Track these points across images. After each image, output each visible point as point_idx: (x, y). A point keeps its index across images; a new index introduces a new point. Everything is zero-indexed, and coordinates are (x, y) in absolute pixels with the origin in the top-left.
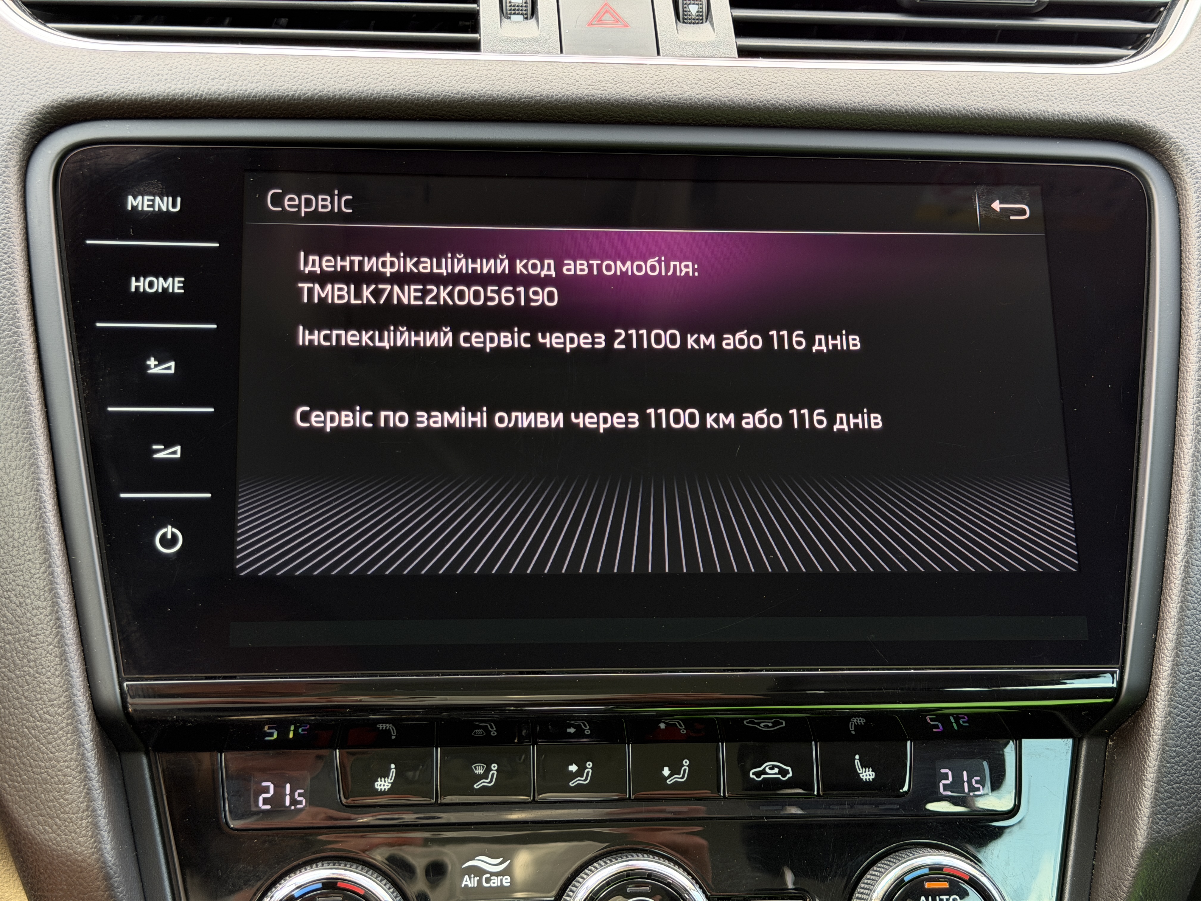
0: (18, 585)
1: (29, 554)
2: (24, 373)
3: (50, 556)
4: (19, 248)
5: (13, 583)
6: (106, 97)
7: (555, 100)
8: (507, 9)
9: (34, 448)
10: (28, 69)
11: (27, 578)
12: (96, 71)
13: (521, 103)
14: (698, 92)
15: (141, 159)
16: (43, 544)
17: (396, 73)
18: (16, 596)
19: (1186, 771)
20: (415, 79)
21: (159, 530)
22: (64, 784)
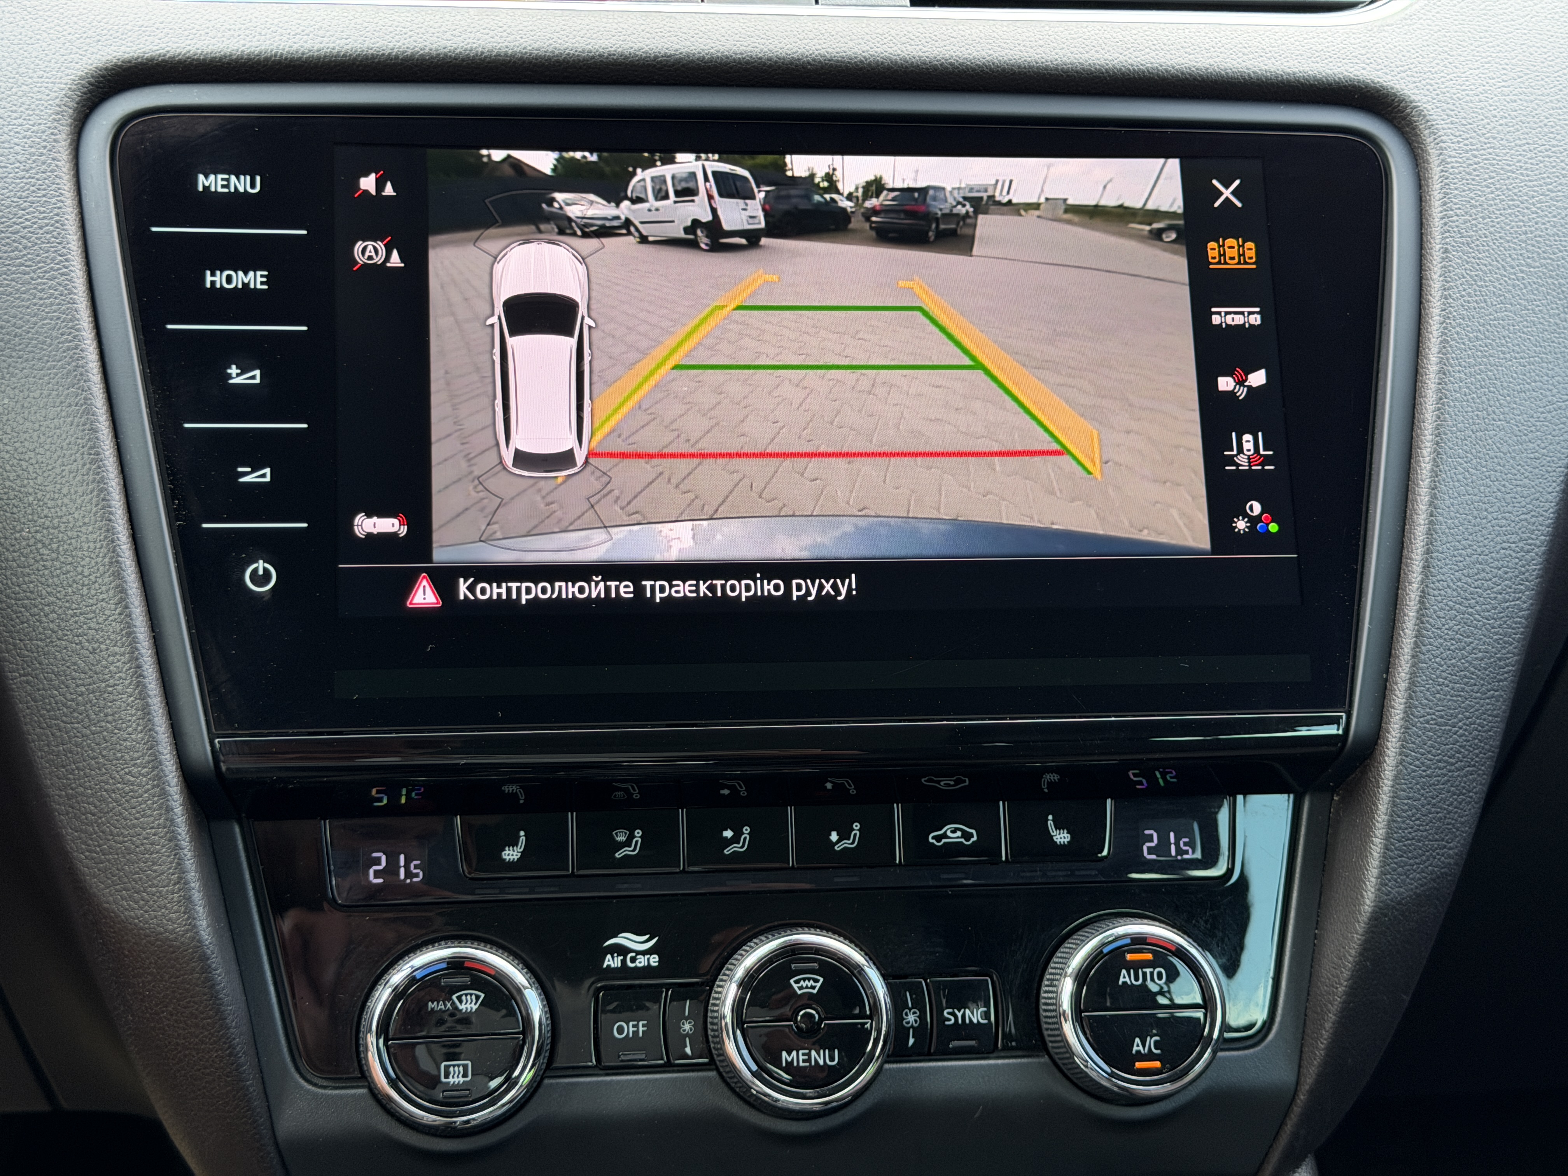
0: (90, 628)
1: (101, 593)
2: (88, 384)
3: (127, 594)
4: (75, 238)
5: (85, 626)
6: (170, 57)
9: (103, 471)
10: (75, 23)
11: (101, 620)
12: (156, 26)
13: (657, 62)
15: (213, 130)
16: (118, 582)
17: (510, 27)
18: (88, 641)
19: (1419, 826)
20: (532, 33)
21: (249, 566)
22: (151, 854)
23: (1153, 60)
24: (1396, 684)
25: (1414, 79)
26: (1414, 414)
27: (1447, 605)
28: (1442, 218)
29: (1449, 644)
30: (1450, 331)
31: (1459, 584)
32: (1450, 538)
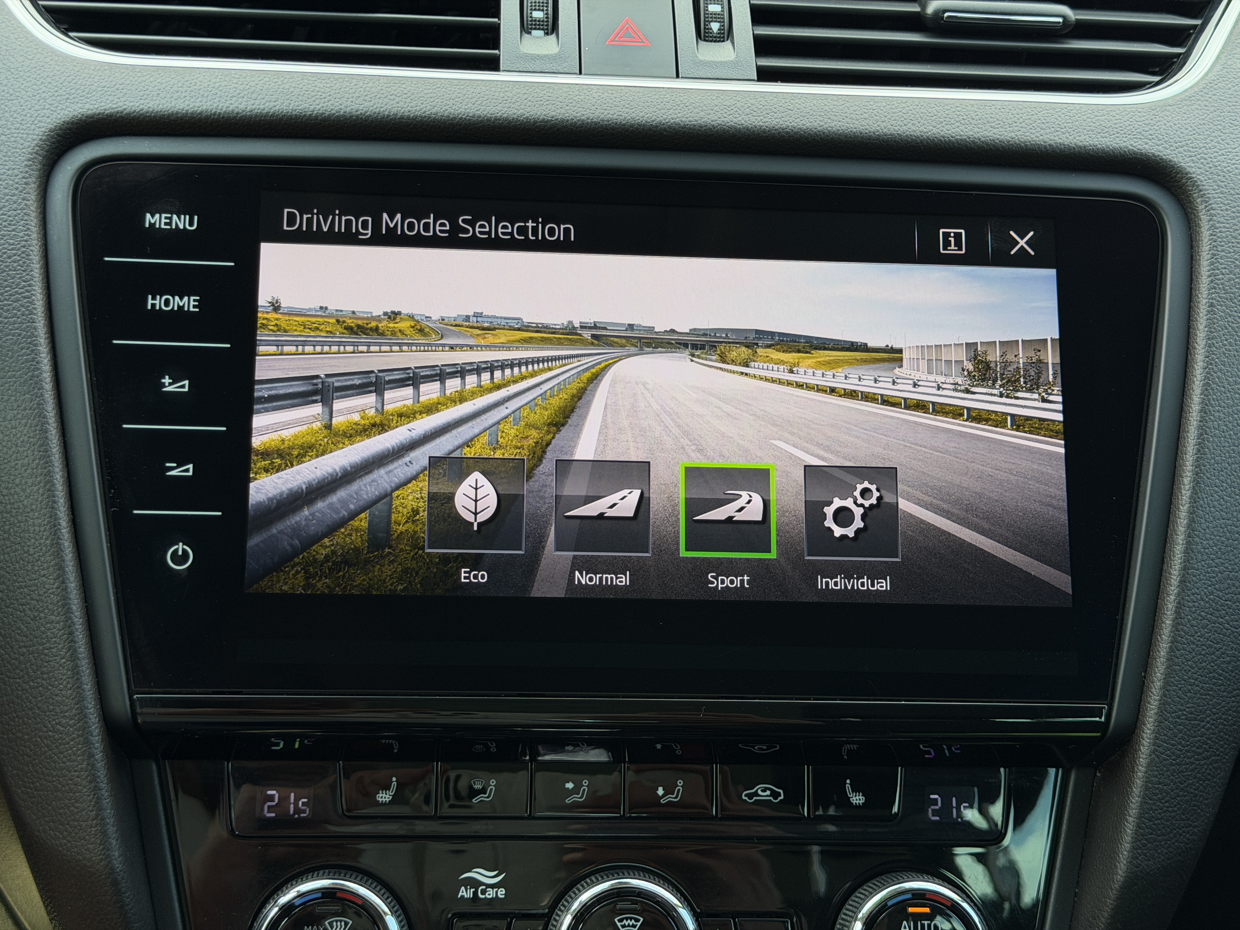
0: (32, 599)
1: (43, 569)
2: (41, 391)
3: (64, 572)
4: (38, 266)
5: (28, 597)
6: (126, 114)
8: (527, 24)
11: (41, 592)
12: (116, 87)
14: (713, 119)
15: (159, 176)
16: (57, 560)
17: (413, 94)
18: (30, 609)
19: (1168, 807)
20: (432, 100)
21: (170, 548)
22: (74, 793)
23: (962, 133)
24: (1153, 683)
25: (1189, 153)
26: (1178, 446)
27: (1200, 615)
28: (1209, 276)
29: (1200, 649)
30: (1212, 375)
31: (1212, 597)
32: (1205, 557)
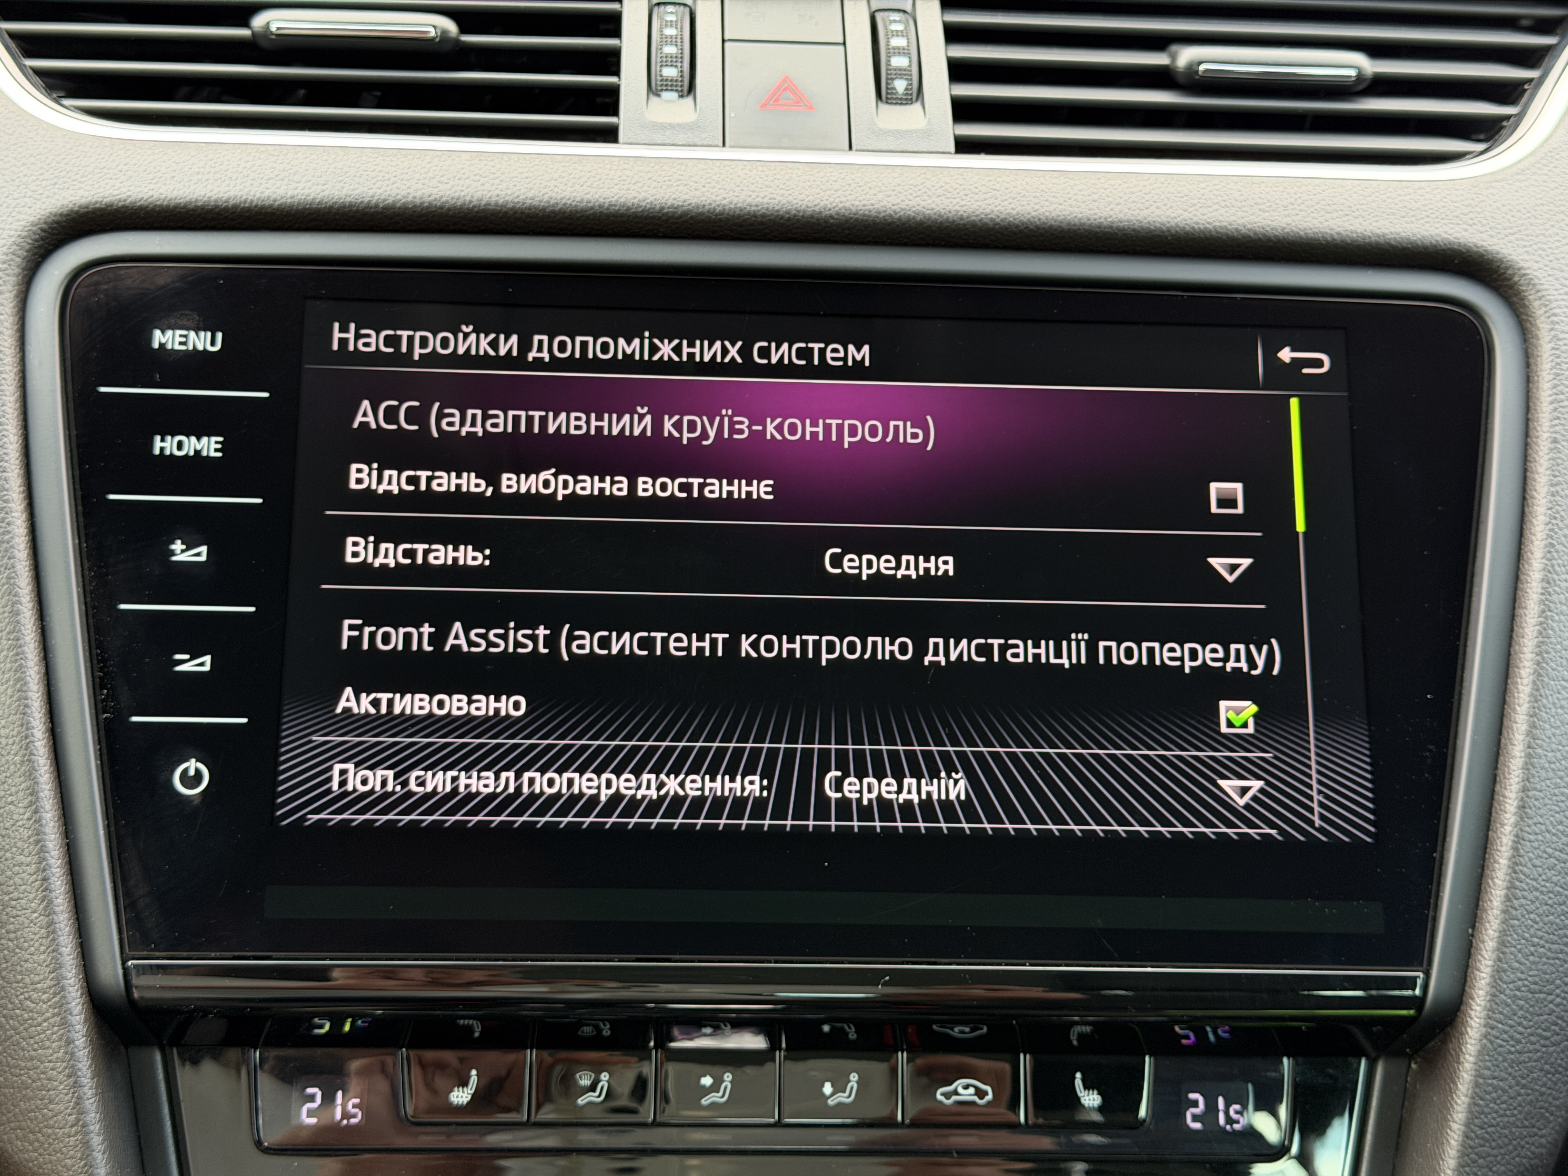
1: (11, 795)
2: (12, 561)
3: (38, 798)
4: (12, 399)
6: (131, 203)
7: (708, 211)
8: (656, 85)
9: (22, 659)
10: (33, 164)
11: (8, 825)
12: (120, 168)
13: (663, 215)
14: (894, 202)
15: (173, 282)
16: (28, 783)
19: (1505, 1110)
20: (528, 181)
21: (179, 765)
22: (49, 1090)
24: (1483, 942)
25: (1523, 243)
26: (1512, 627)
27: (1544, 852)
29: (1546, 898)
32: (1551, 774)
